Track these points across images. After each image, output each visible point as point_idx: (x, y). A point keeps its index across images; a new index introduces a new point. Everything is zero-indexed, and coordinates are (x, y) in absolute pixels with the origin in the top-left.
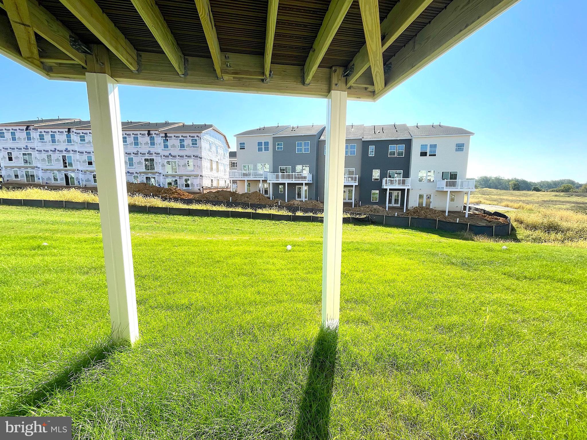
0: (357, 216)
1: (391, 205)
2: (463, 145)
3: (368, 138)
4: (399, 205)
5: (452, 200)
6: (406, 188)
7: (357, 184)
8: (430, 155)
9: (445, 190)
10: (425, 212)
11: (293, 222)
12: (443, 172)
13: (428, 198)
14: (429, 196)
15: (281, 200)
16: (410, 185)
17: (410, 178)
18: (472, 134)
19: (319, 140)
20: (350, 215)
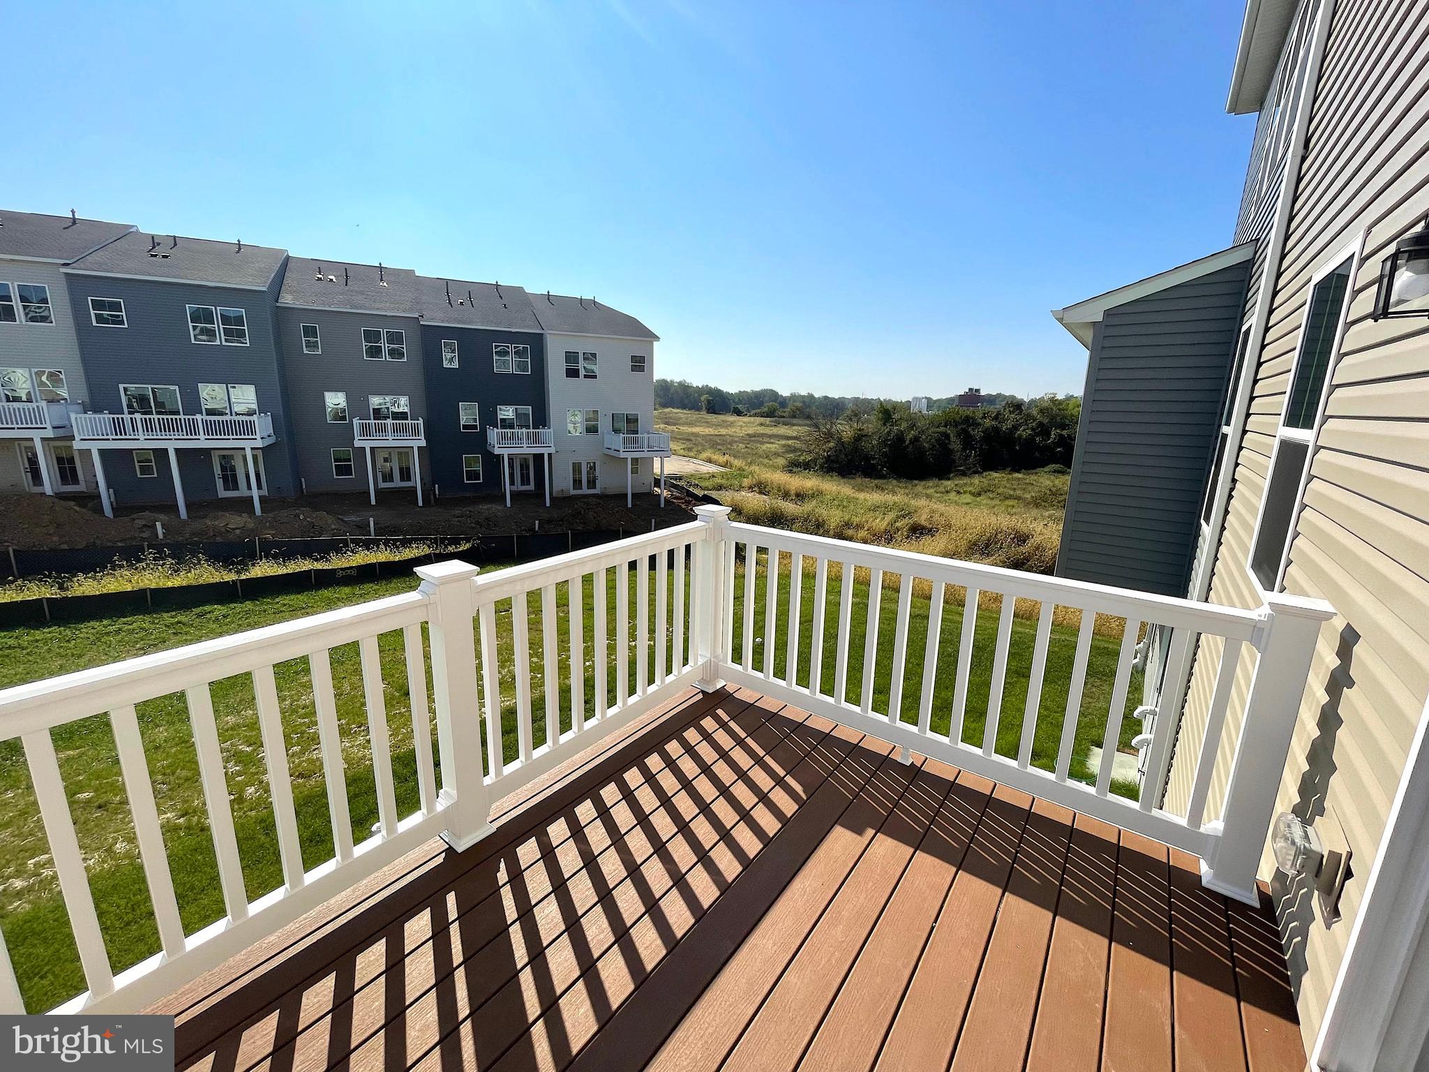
0: (449, 548)
1: (514, 488)
2: (642, 360)
3: (435, 318)
4: (532, 487)
5: (634, 471)
6: (545, 451)
7: (423, 443)
8: (586, 376)
9: (622, 455)
10: (595, 515)
11: (248, 605)
12: (613, 414)
13: (591, 468)
14: (592, 464)
15: (162, 516)
16: (552, 445)
17: (551, 430)
18: (657, 338)
19: (278, 304)
20: (429, 547)
